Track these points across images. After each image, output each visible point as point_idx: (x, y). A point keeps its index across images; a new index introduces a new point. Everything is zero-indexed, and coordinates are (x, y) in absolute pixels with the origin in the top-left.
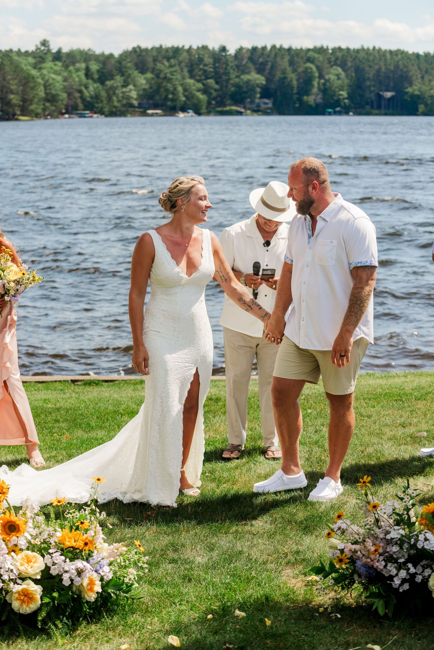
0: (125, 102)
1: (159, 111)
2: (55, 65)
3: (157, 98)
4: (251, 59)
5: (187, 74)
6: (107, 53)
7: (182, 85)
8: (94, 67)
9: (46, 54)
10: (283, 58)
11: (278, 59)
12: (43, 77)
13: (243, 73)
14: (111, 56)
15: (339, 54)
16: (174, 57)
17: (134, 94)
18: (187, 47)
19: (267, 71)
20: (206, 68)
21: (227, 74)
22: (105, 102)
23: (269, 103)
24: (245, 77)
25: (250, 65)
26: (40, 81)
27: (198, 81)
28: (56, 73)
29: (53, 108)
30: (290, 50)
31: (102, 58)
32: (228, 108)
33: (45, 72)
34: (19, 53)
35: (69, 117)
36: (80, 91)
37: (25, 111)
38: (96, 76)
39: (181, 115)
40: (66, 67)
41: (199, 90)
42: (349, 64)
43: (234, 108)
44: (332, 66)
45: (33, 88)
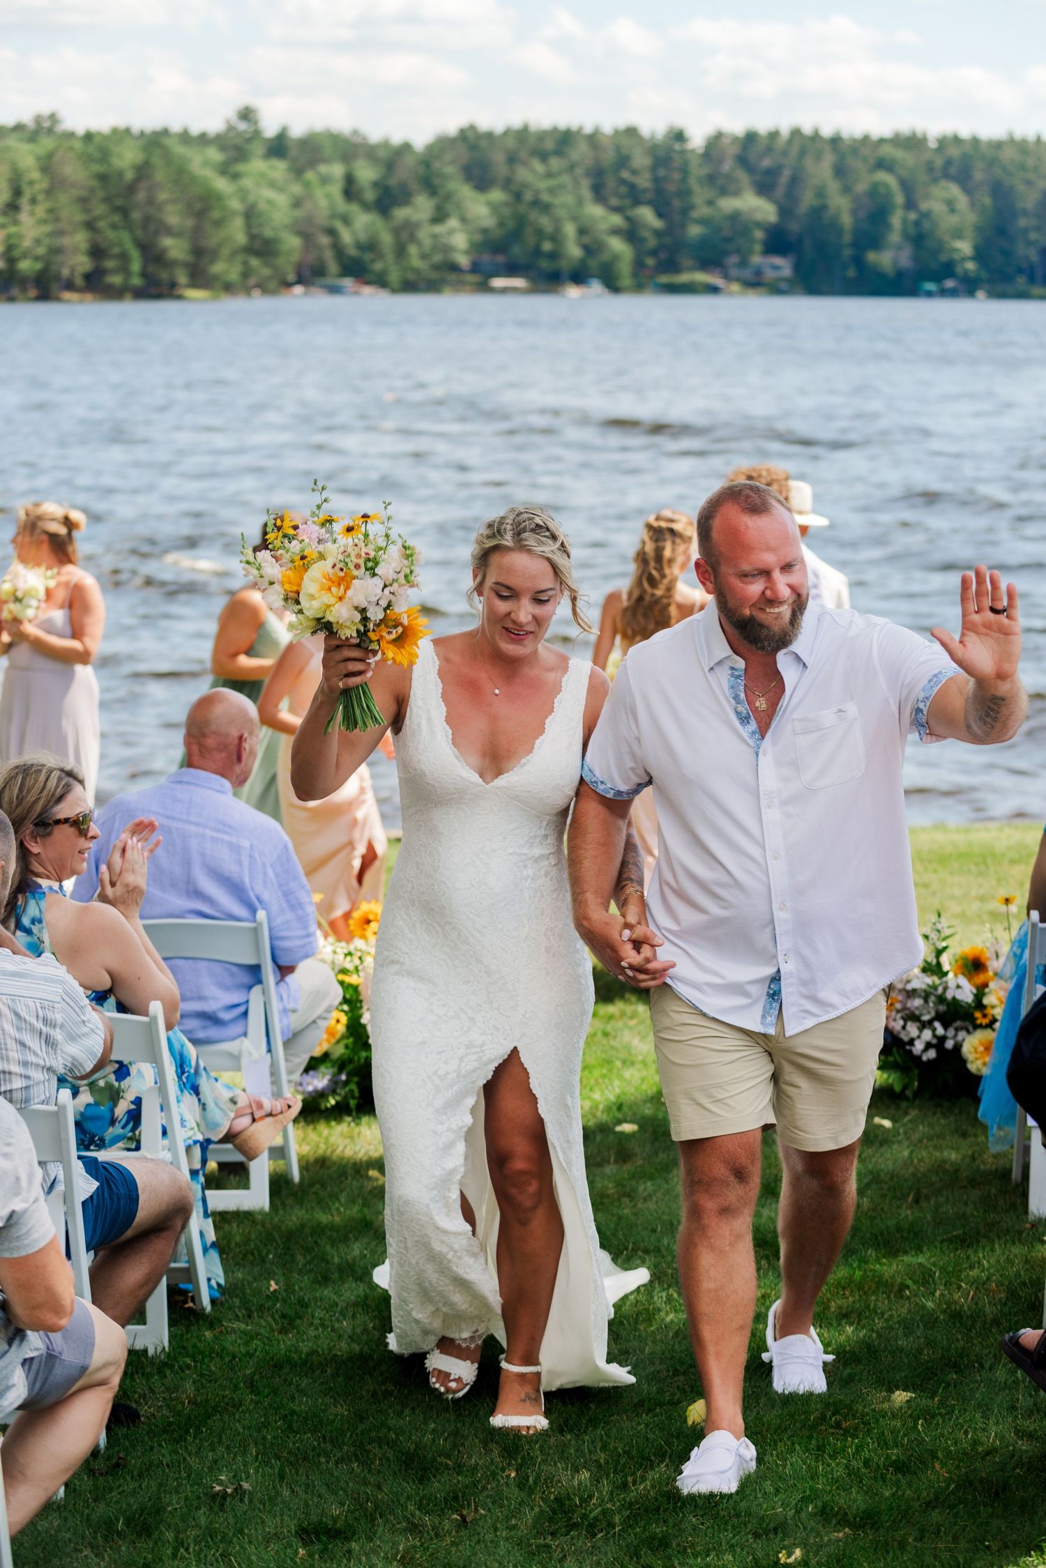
0: (438, 258)
1: (519, 282)
2: (272, 167)
3: (516, 250)
4: (743, 161)
5: (586, 193)
6: (397, 139)
7: (575, 219)
8: (366, 174)
9: (249, 140)
10: (818, 157)
11: (809, 162)
12: (243, 194)
13: (724, 192)
14: (406, 147)
15: (954, 152)
16: (559, 152)
17: (460, 241)
18: (588, 130)
19: (780, 191)
20: (633, 179)
21: (685, 193)
22: (390, 258)
23: (783, 266)
24: (729, 204)
25: (742, 176)
26: (235, 205)
27: (618, 210)
28: (272, 185)
29: (266, 272)
30: (836, 141)
31: (382, 154)
32: (684, 278)
33: (247, 183)
34: (185, 137)
35: (306, 294)
36: (332, 232)
37: (200, 278)
38: (370, 196)
39: (573, 292)
40: (297, 172)
41: (615, 232)
42: (978, 176)
43: (701, 277)
44: (935, 180)
45: (219, 223)
